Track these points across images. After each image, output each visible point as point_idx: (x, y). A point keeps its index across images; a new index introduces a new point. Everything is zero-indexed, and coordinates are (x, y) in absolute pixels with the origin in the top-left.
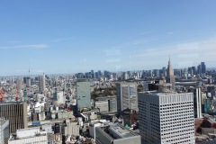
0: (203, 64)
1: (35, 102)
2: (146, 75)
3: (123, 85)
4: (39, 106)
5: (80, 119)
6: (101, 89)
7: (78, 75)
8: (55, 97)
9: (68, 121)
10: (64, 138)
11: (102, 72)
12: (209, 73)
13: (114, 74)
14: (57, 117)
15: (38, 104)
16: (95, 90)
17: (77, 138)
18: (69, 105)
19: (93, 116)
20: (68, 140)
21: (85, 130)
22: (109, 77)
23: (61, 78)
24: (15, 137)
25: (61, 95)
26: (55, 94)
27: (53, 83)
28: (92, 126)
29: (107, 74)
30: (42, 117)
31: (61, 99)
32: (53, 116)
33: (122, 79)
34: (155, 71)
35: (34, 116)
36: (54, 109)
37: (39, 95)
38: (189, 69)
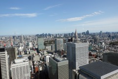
0: (88, 31)
1: (19, 47)
2: (65, 35)
3: (58, 39)
4: (21, 49)
5: (40, 54)
6: (47, 41)
7: (37, 35)
8: (28, 45)
9: (34, 55)
10: (33, 62)
11: (48, 34)
12: (90, 35)
13: (53, 35)
14: (29, 53)
15: (20, 48)
16: (45, 41)
17: (39, 62)
18: (34, 48)
19: (45, 52)
20: (35, 63)
21: (42, 58)
22: (50, 36)
23: (30, 36)
24: (14, 63)
25: (30, 44)
26: (28, 43)
27: (26, 39)
28: (45, 56)
29: (50, 35)
30: (23, 53)
31: (31, 46)
32: (28, 53)
33: (56, 37)
34: (69, 34)
35: (19, 53)
36: (28, 50)
37: (21, 44)
38: (83, 33)
